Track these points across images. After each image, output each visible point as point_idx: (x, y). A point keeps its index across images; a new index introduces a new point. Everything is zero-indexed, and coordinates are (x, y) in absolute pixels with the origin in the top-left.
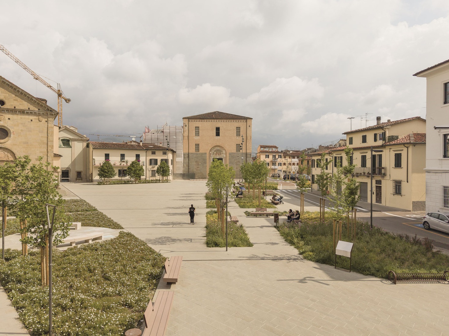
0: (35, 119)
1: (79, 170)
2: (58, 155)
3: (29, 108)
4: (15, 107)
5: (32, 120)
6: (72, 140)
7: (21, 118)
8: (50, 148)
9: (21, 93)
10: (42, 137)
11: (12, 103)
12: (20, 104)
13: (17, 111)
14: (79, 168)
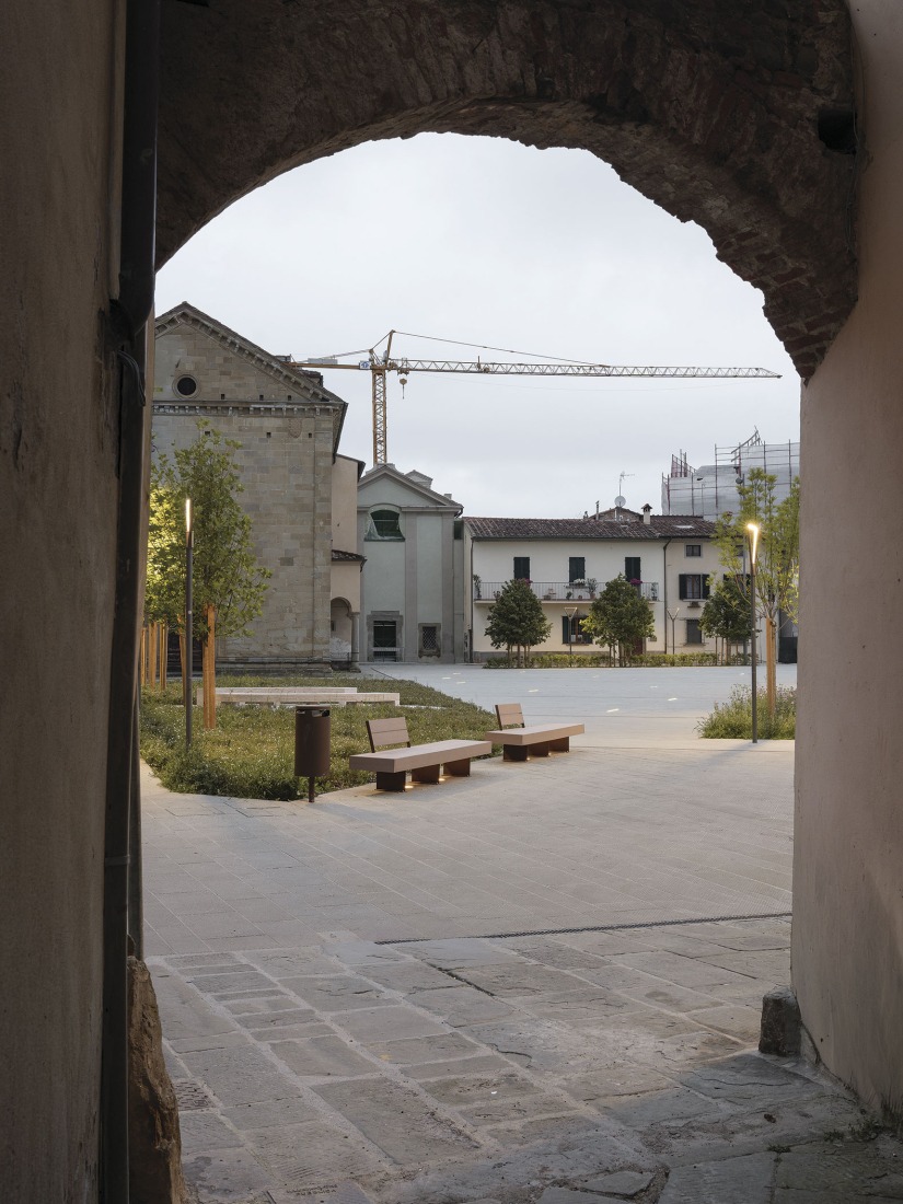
0: (279, 429)
1: (430, 620)
2: (351, 555)
3: (262, 396)
4: (223, 396)
5: (269, 434)
6: (405, 513)
7: (240, 430)
8: (322, 523)
9: (240, 348)
10: (298, 487)
11: (216, 385)
12: (239, 386)
13: (228, 408)
14: (430, 612)
